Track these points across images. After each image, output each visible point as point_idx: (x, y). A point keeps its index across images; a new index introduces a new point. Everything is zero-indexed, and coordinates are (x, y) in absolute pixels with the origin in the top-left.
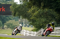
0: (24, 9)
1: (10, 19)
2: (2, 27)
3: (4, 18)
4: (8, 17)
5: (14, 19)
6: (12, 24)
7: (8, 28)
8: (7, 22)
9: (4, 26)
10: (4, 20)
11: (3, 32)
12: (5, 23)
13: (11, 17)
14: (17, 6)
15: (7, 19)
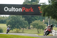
0: (53, 9)
1: (35, 19)
2: (28, 27)
3: (30, 18)
4: (34, 17)
5: (39, 19)
6: (37, 24)
7: (34, 28)
8: (33, 22)
9: (30, 26)
10: (30, 20)
11: (29, 32)
12: (31, 23)
13: (36, 17)
14: (46, 7)
15: (32, 19)
